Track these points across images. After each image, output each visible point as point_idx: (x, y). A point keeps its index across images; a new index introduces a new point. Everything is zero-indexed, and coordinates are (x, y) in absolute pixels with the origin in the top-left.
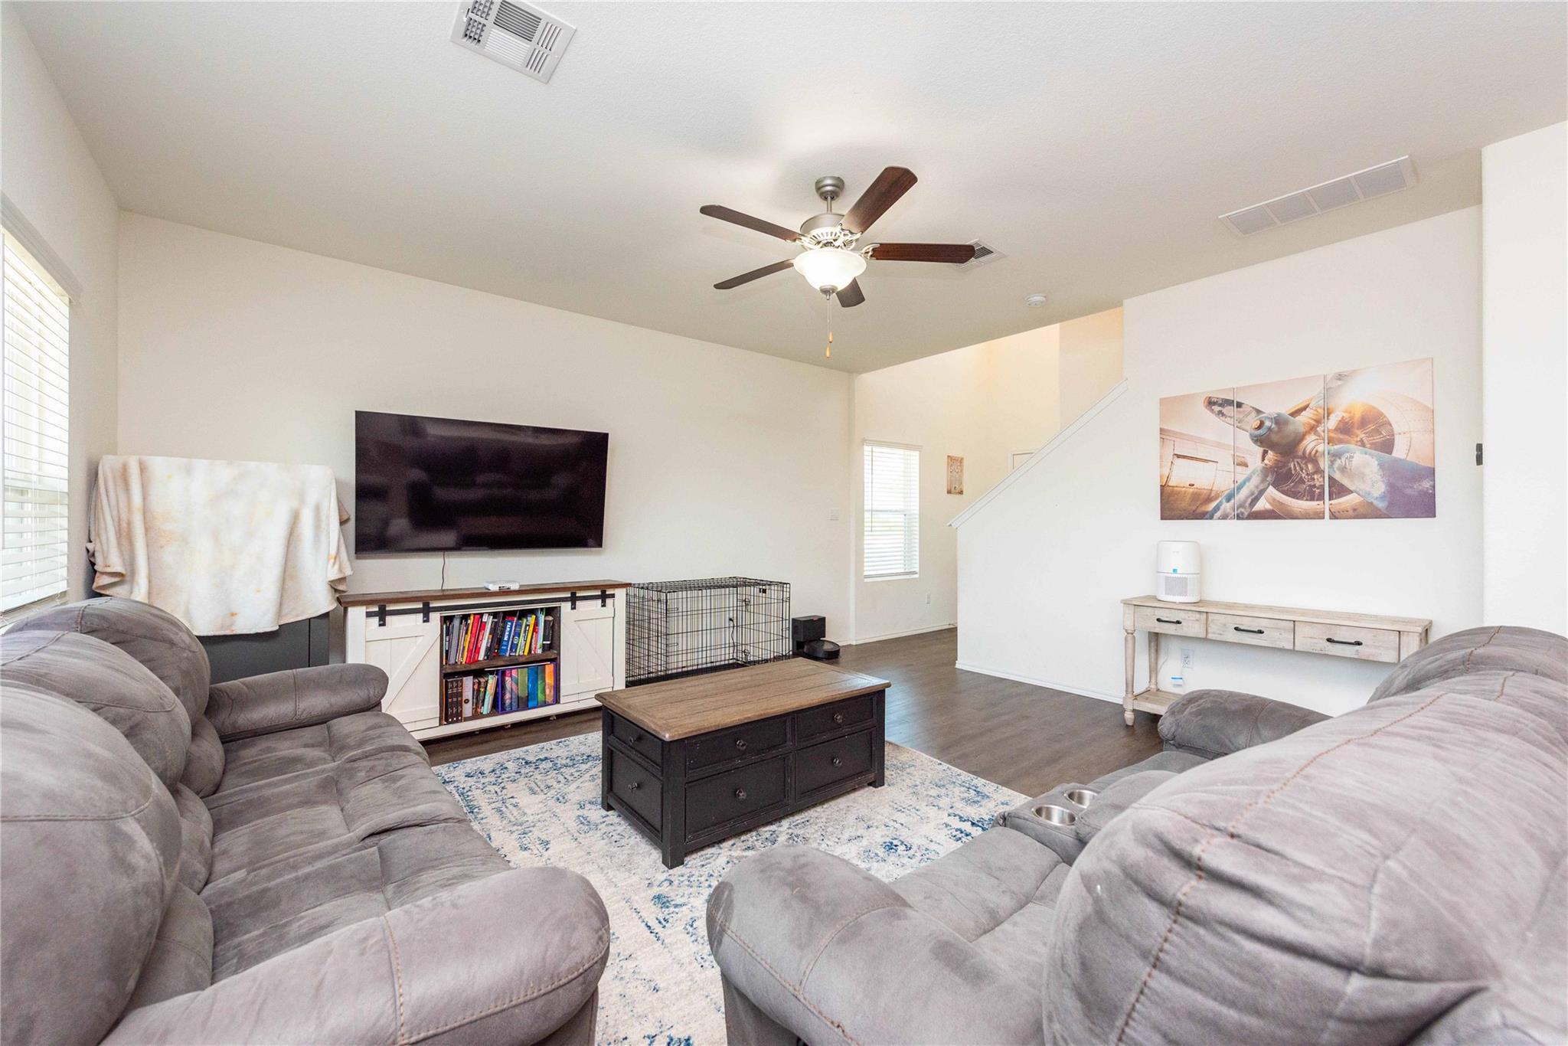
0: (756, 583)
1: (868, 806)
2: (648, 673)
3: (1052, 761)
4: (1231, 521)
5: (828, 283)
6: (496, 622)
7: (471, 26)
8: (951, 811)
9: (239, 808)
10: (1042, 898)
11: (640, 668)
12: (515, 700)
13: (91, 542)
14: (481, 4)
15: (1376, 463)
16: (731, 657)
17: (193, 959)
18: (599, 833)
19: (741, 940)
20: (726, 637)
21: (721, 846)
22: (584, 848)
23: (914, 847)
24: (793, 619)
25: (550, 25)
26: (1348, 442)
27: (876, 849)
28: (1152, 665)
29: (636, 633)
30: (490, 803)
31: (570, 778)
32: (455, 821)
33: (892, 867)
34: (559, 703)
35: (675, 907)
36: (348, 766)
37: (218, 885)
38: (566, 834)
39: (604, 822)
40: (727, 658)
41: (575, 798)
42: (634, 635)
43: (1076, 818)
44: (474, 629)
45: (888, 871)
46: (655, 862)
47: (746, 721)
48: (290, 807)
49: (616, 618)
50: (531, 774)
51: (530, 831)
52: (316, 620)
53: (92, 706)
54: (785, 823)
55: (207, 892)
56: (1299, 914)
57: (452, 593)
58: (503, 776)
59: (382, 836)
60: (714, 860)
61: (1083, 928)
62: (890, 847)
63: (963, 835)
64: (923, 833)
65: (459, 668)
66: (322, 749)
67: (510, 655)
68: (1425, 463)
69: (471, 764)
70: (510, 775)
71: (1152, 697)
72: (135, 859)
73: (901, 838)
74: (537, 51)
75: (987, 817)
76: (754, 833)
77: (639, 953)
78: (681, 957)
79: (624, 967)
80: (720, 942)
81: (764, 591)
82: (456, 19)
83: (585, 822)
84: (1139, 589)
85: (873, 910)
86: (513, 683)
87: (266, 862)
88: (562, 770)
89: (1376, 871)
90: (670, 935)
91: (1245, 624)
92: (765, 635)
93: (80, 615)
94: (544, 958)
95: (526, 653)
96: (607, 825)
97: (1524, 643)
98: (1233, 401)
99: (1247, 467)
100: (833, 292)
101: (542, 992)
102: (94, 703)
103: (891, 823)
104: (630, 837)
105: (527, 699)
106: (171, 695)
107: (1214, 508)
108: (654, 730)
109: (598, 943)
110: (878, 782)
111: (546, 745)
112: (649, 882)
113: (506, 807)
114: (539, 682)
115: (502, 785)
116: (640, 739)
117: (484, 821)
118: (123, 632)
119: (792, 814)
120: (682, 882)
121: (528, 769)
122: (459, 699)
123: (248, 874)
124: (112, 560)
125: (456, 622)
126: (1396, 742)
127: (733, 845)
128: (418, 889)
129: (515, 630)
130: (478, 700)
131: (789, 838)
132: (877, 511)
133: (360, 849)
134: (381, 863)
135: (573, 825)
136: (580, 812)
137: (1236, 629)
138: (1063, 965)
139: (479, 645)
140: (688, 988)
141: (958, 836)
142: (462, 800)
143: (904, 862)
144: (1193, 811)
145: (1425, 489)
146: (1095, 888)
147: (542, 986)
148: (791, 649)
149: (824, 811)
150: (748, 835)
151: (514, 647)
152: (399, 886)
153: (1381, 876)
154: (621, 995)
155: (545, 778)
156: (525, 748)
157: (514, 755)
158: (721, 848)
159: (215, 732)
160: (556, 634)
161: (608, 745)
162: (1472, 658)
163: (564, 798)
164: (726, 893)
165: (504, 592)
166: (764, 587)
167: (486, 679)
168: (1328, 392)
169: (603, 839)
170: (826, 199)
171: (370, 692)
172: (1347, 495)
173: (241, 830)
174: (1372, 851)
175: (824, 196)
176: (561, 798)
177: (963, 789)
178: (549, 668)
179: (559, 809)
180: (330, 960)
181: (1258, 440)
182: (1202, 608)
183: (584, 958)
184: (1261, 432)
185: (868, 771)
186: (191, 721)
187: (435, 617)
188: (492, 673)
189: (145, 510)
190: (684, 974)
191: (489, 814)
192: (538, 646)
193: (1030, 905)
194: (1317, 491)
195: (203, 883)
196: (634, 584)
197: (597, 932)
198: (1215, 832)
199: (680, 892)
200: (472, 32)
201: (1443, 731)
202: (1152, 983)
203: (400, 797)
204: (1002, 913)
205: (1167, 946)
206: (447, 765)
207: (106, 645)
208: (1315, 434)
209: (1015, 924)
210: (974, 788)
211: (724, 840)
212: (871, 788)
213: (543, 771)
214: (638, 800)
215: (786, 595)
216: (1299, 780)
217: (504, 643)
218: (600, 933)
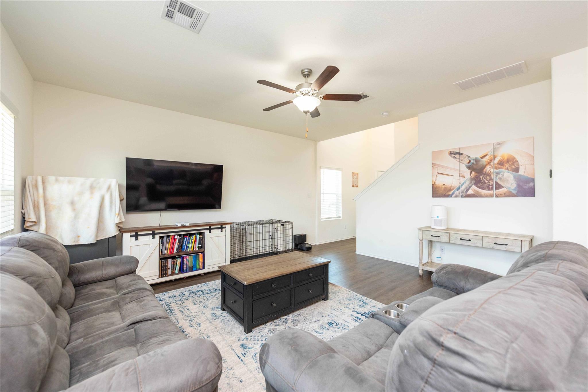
0: (279, 222)
1: (322, 308)
2: (239, 257)
3: (392, 289)
4: (459, 198)
5: (306, 109)
6: (180, 238)
7: (169, 12)
8: (354, 310)
9: (81, 313)
10: (387, 346)
11: (236, 255)
12: (188, 268)
13: (23, 209)
14: (173, 2)
15: (513, 176)
16: (270, 250)
17: (62, 375)
18: (220, 320)
19: (272, 367)
20: (268, 243)
21: (266, 324)
22: (214, 326)
23: (340, 324)
24: (294, 235)
25: (199, 12)
26: (502, 168)
27: (325, 325)
28: (430, 253)
29: (234, 241)
30: (178, 309)
31: (209, 298)
32: (164, 318)
33: (331, 332)
34: (205, 269)
35: (249, 349)
36: (123, 296)
37: (72, 344)
38: (207, 320)
39: (222, 315)
40: (269, 250)
41: (211, 306)
42: (233, 242)
43: (400, 315)
44: (172, 241)
45: (330, 334)
46: (241, 331)
47: (276, 277)
48: (101, 313)
49: (226, 236)
50: (194, 296)
51: (193, 319)
52: (111, 238)
53: (23, 277)
54: (291, 315)
55: (68, 348)
56: (479, 365)
57: (163, 227)
58: (183, 298)
59: (136, 325)
60: (264, 330)
61: (400, 367)
62: (331, 324)
63: (358, 319)
64: (343, 319)
65: (166, 256)
66: (113, 289)
67: (186, 251)
68: (531, 176)
69: (171, 293)
70: (186, 297)
71: (429, 265)
72: (39, 340)
73: (335, 321)
74: (194, 22)
75: (367, 312)
76: (279, 319)
77: (235, 367)
78: (251, 368)
79: (229, 373)
80: (264, 367)
81: (283, 225)
82: (163, 9)
83: (215, 315)
84: (424, 224)
85: (322, 355)
86: (187, 262)
87: (91, 335)
88: (206, 295)
89: (508, 348)
90: (247, 360)
91: (464, 237)
92: (283, 242)
93: (18, 240)
94: (197, 376)
95: (192, 250)
96: (223, 317)
97: (567, 248)
98: (459, 153)
99: (465, 177)
100: (308, 112)
101: (196, 388)
102: (23, 276)
103: (331, 315)
104: (232, 321)
105: (193, 268)
106: (54, 271)
107: (452, 193)
108: (241, 281)
109: (217, 368)
110: (326, 298)
111: (200, 285)
112: (239, 339)
113: (184, 310)
114: (197, 261)
115: (183, 301)
116: (235, 284)
117: (176, 315)
118: (35, 246)
119: (293, 312)
120: (251, 339)
121: (193, 295)
122: (166, 268)
123: (84, 340)
124: (31, 217)
125: (165, 238)
126: (517, 292)
127: (271, 324)
128: (149, 346)
129: (188, 241)
130: (174, 268)
131: (292, 321)
132: (326, 194)
133: (127, 330)
134: (135, 335)
135: (210, 317)
136: (213, 312)
137: (461, 239)
138: (393, 380)
139: (174, 247)
140: (253, 381)
141: (356, 320)
142: (167, 307)
143: (336, 330)
144: (440, 322)
145: (531, 186)
146: (404, 351)
147: (196, 386)
148: (293, 247)
149: (305, 310)
150: (277, 320)
151: (187, 247)
152: (142, 344)
153: (510, 350)
154: (228, 384)
155: (199, 298)
156: (192, 286)
157: (187, 289)
158: (266, 325)
159: (72, 283)
160: (203, 243)
161: (223, 286)
162: (547, 255)
163: (206, 306)
164: (267, 348)
165: (184, 227)
166: (283, 223)
167: (177, 260)
168: (494, 149)
169: (221, 322)
170: (305, 77)
171: (133, 266)
172: (502, 188)
173: (82, 322)
174: (507, 339)
175: (305, 76)
176: (205, 306)
177: (358, 301)
178: (201, 255)
179: (204, 310)
180: (114, 378)
181: (469, 167)
182: (448, 231)
183: (212, 374)
184: (469, 164)
185: (322, 295)
186: (62, 280)
187: (157, 237)
188: (179, 257)
189: (44, 197)
190: (252, 375)
191: (177, 313)
192: (197, 247)
193: (382, 349)
194: (491, 187)
195: (67, 344)
196: (233, 223)
197: (217, 364)
198: (448, 331)
199: (251, 343)
200: (169, 14)
201: (535, 287)
202: (425, 389)
203: (143, 309)
204: (372, 352)
205: (431, 376)
206: (161, 293)
207: (28, 252)
208: (490, 165)
209: (377, 357)
210: (362, 301)
211: (267, 322)
212: (323, 301)
213: (198, 295)
214: (235, 307)
215: (291, 226)
216: (481, 310)
217: (184, 246)
218: (218, 365)
